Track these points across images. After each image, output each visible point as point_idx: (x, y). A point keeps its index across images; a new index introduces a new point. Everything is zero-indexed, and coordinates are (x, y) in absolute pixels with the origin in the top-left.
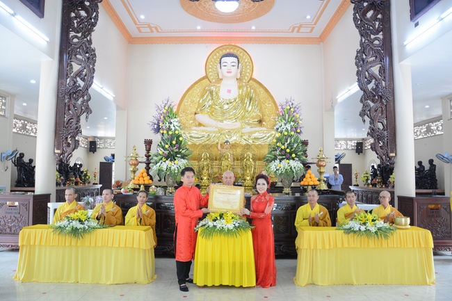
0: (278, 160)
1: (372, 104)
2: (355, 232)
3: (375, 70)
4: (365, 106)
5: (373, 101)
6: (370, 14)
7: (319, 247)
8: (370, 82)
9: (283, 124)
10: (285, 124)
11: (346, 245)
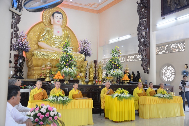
0: (113, 69)
1: (142, 48)
2: (162, 97)
3: (144, 33)
4: (140, 48)
5: (143, 46)
6: (143, 10)
7: (152, 103)
8: (142, 38)
9: (114, 54)
10: (115, 54)
11: (160, 103)
